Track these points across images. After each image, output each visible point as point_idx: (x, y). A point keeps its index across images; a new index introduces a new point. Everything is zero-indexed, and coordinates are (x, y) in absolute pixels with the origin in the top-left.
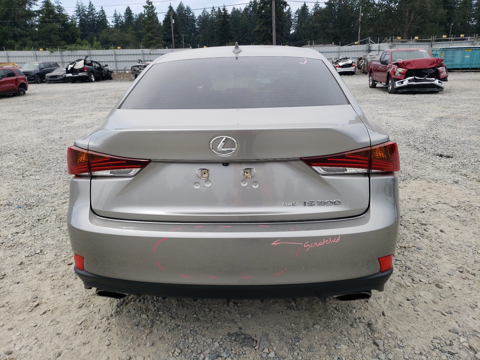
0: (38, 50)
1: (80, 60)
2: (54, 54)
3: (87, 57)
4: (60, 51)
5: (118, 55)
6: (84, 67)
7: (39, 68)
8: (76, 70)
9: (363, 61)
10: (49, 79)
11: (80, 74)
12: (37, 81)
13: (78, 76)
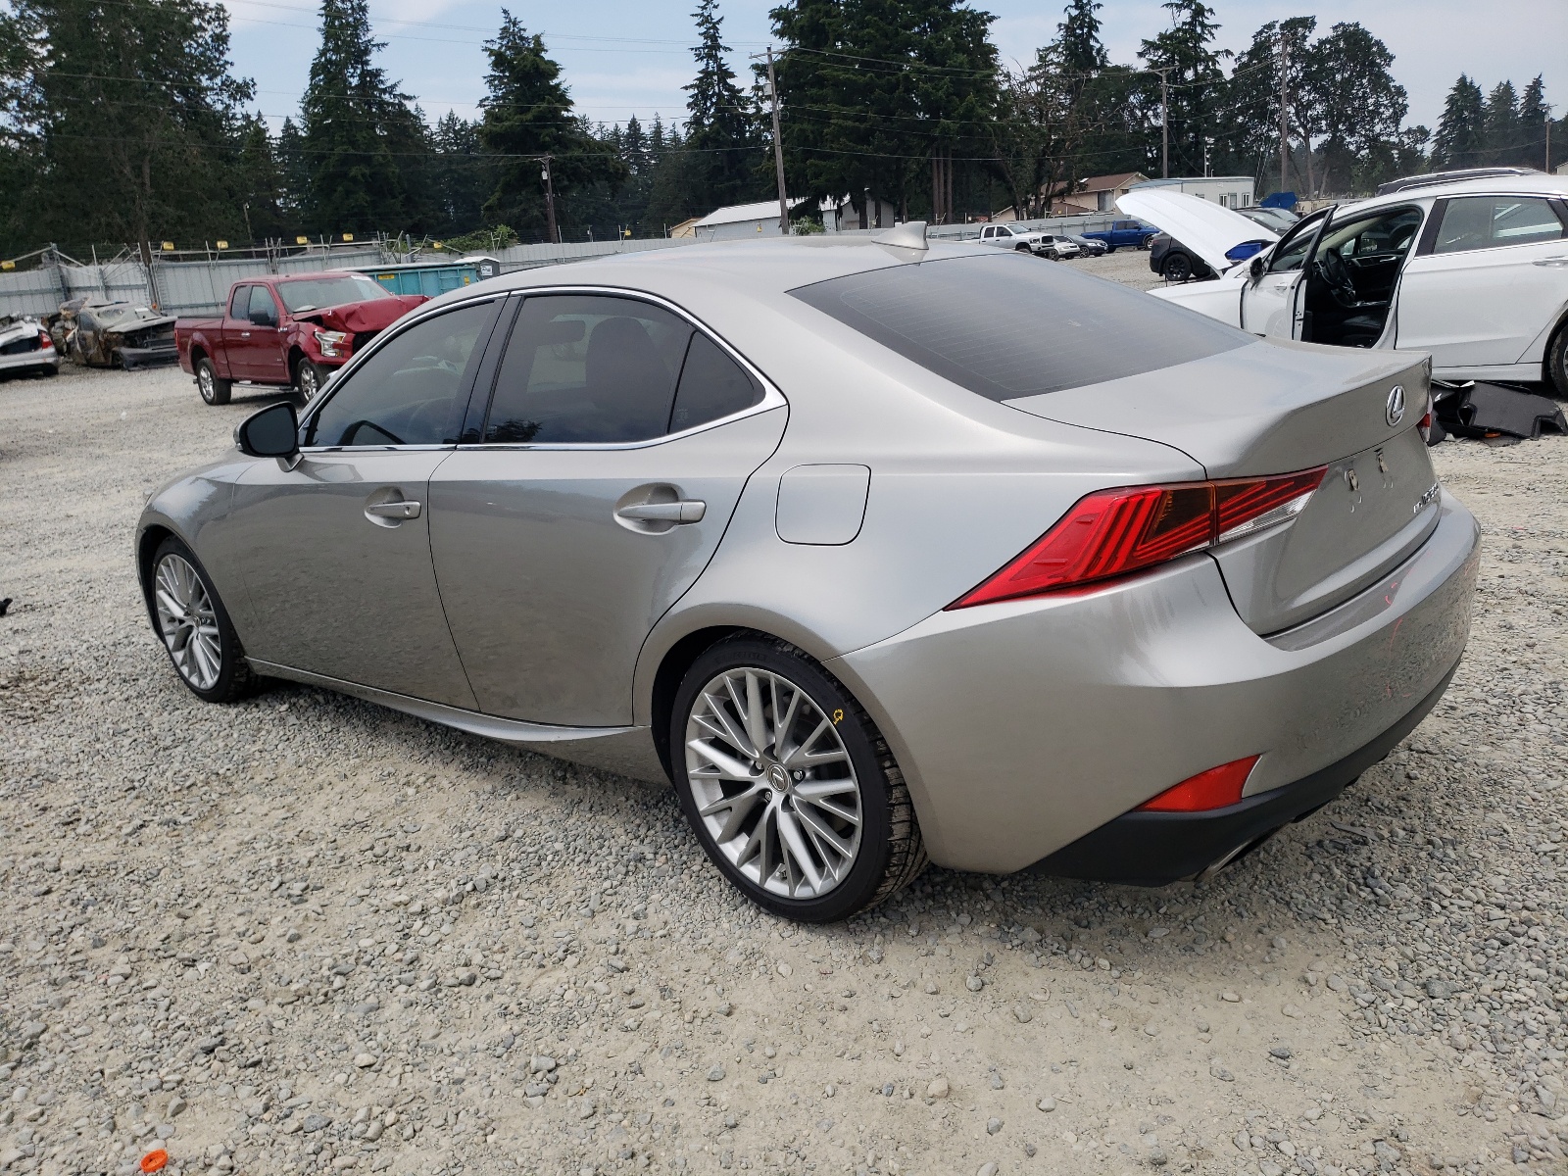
9: (69, 325)
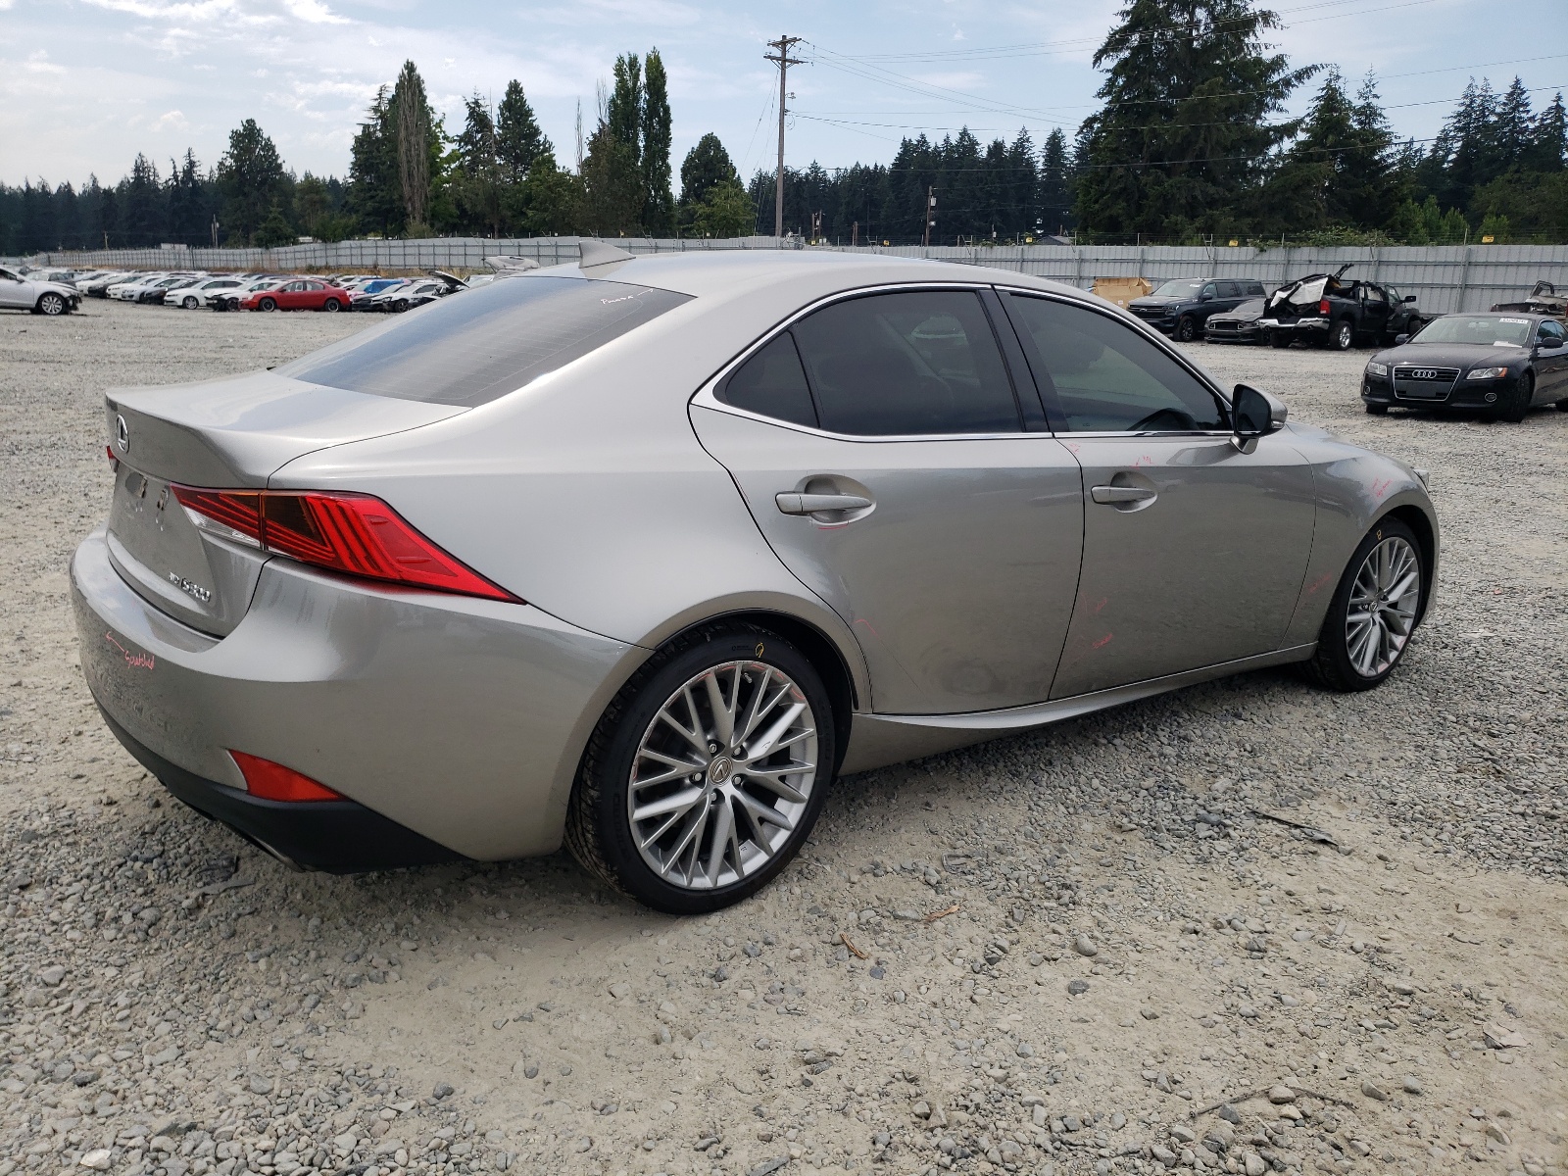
0: (1226, 244)
1: (1317, 277)
2: (1265, 257)
3: (1346, 267)
4: (1285, 247)
5: (1477, 264)
6: (1322, 298)
7: (1199, 297)
8: (1295, 307)
10: (1214, 329)
11: (1305, 322)
12: (1181, 334)
13: (1295, 328)
